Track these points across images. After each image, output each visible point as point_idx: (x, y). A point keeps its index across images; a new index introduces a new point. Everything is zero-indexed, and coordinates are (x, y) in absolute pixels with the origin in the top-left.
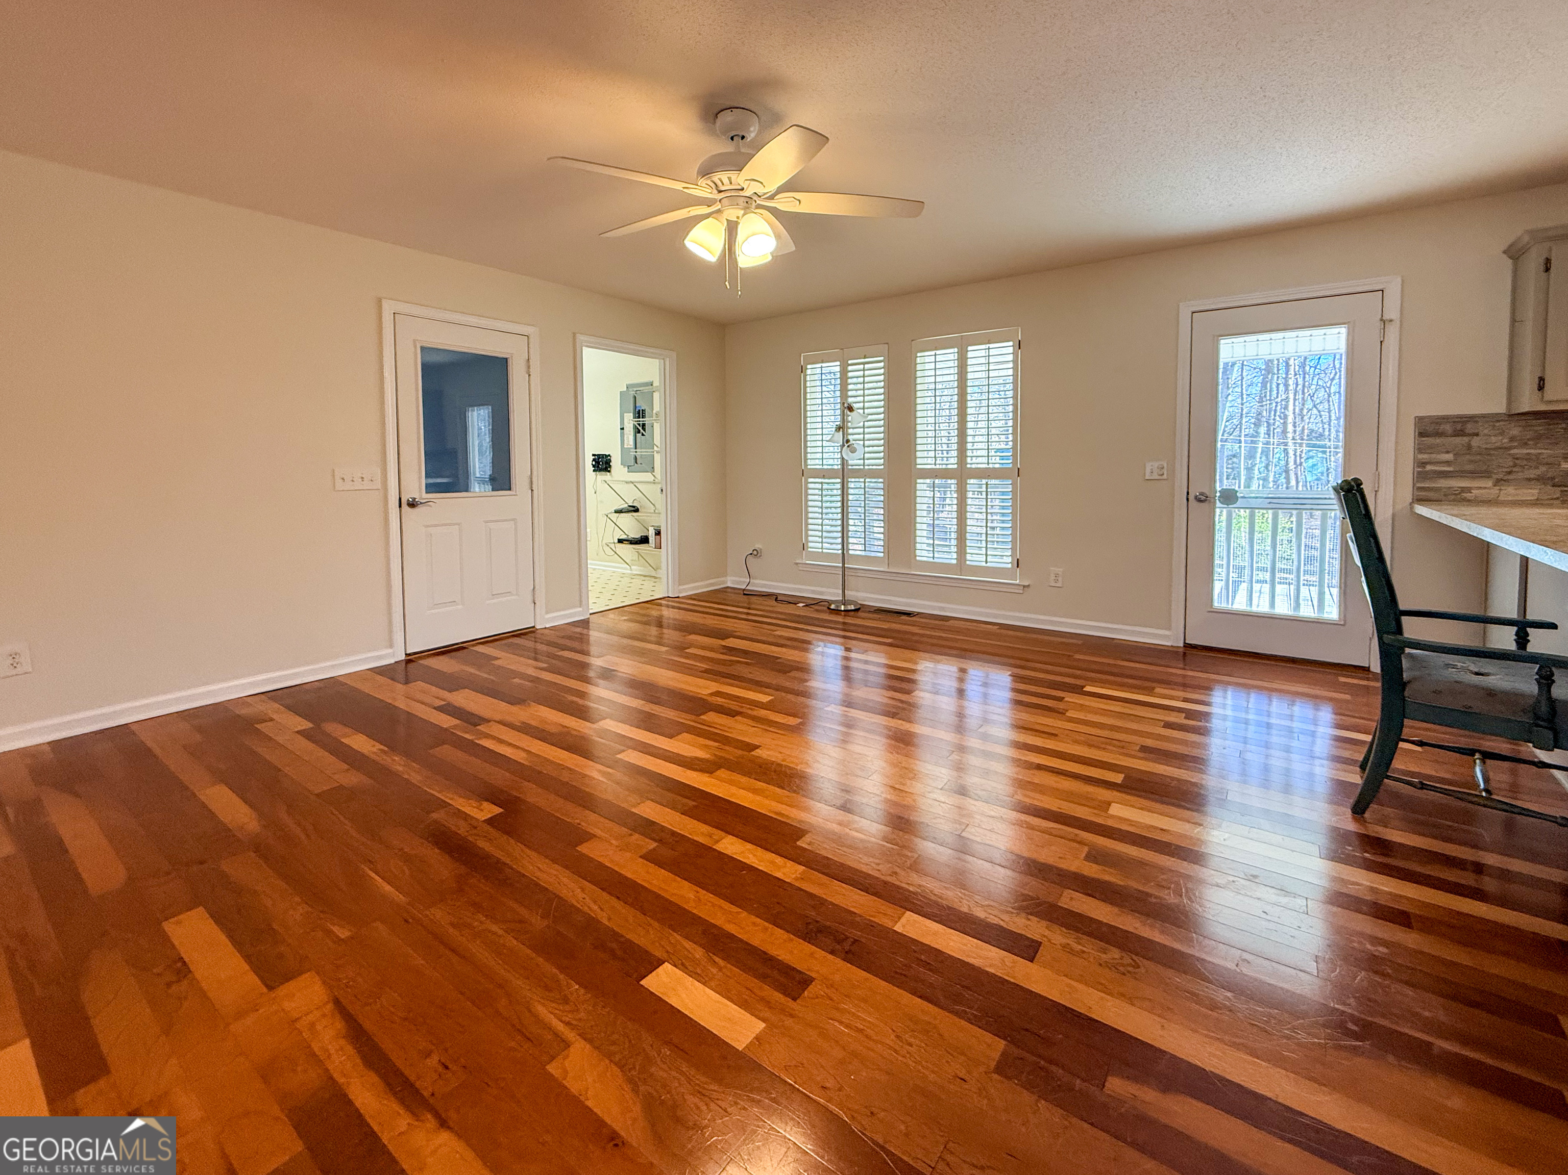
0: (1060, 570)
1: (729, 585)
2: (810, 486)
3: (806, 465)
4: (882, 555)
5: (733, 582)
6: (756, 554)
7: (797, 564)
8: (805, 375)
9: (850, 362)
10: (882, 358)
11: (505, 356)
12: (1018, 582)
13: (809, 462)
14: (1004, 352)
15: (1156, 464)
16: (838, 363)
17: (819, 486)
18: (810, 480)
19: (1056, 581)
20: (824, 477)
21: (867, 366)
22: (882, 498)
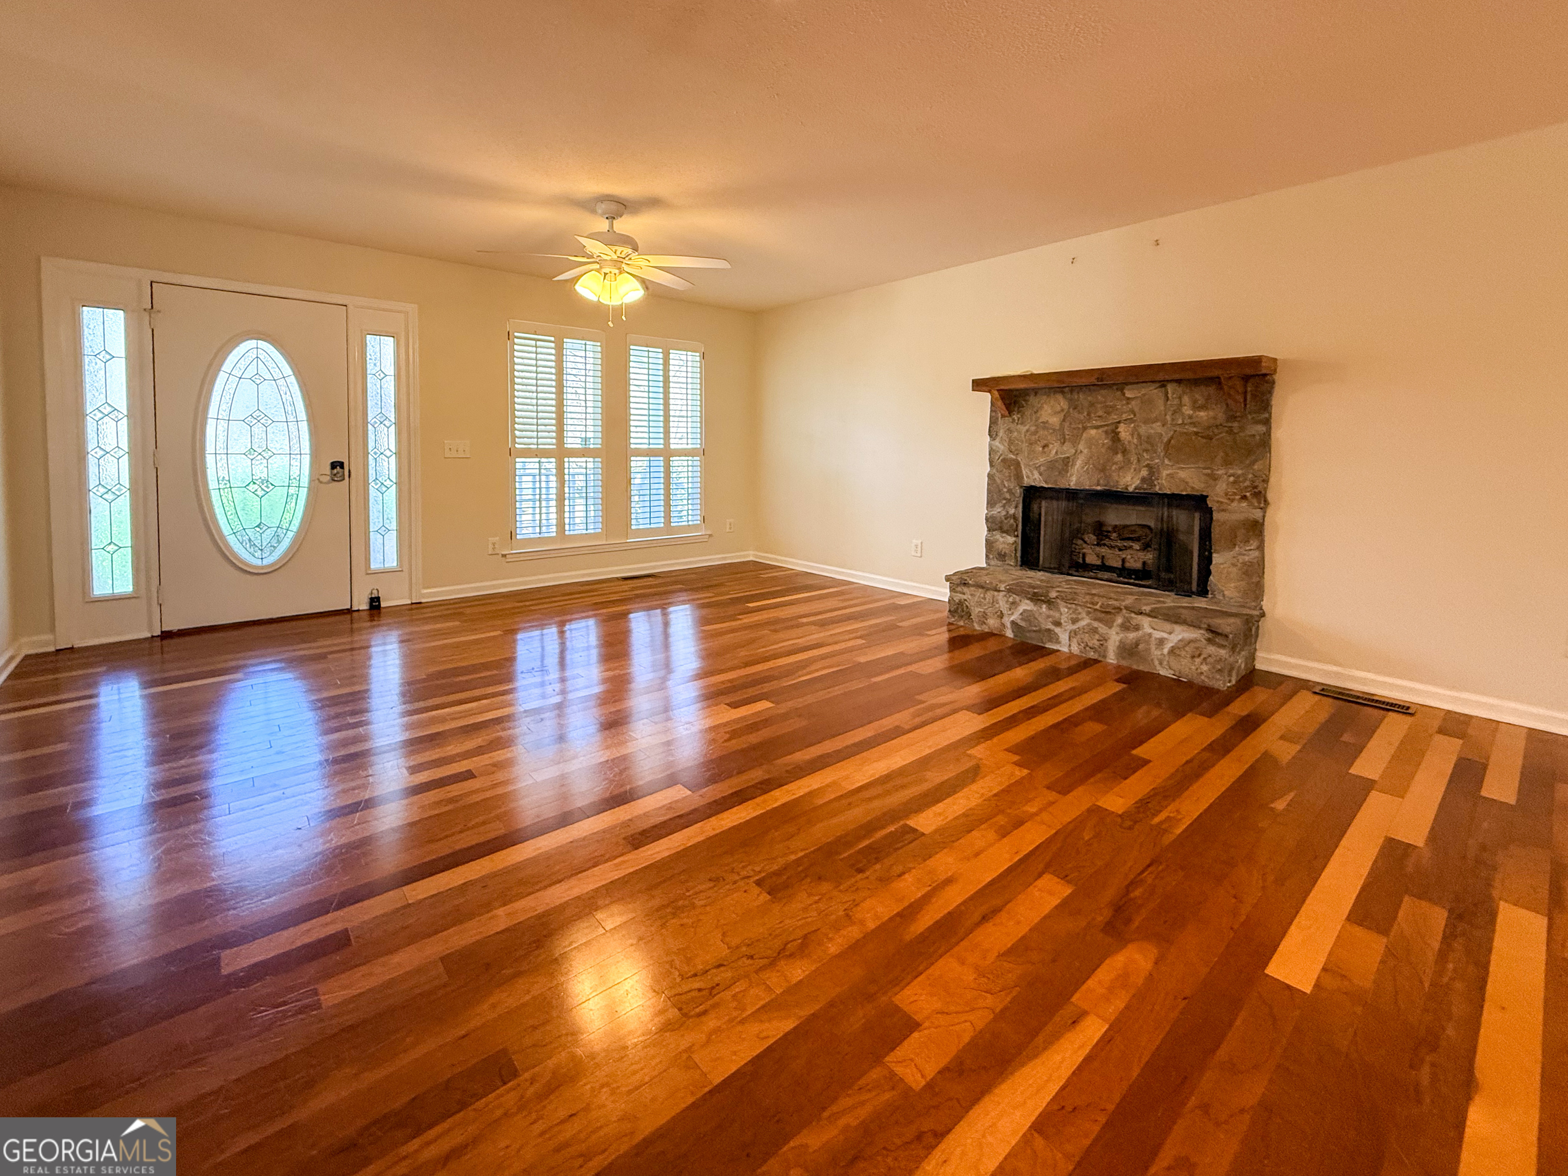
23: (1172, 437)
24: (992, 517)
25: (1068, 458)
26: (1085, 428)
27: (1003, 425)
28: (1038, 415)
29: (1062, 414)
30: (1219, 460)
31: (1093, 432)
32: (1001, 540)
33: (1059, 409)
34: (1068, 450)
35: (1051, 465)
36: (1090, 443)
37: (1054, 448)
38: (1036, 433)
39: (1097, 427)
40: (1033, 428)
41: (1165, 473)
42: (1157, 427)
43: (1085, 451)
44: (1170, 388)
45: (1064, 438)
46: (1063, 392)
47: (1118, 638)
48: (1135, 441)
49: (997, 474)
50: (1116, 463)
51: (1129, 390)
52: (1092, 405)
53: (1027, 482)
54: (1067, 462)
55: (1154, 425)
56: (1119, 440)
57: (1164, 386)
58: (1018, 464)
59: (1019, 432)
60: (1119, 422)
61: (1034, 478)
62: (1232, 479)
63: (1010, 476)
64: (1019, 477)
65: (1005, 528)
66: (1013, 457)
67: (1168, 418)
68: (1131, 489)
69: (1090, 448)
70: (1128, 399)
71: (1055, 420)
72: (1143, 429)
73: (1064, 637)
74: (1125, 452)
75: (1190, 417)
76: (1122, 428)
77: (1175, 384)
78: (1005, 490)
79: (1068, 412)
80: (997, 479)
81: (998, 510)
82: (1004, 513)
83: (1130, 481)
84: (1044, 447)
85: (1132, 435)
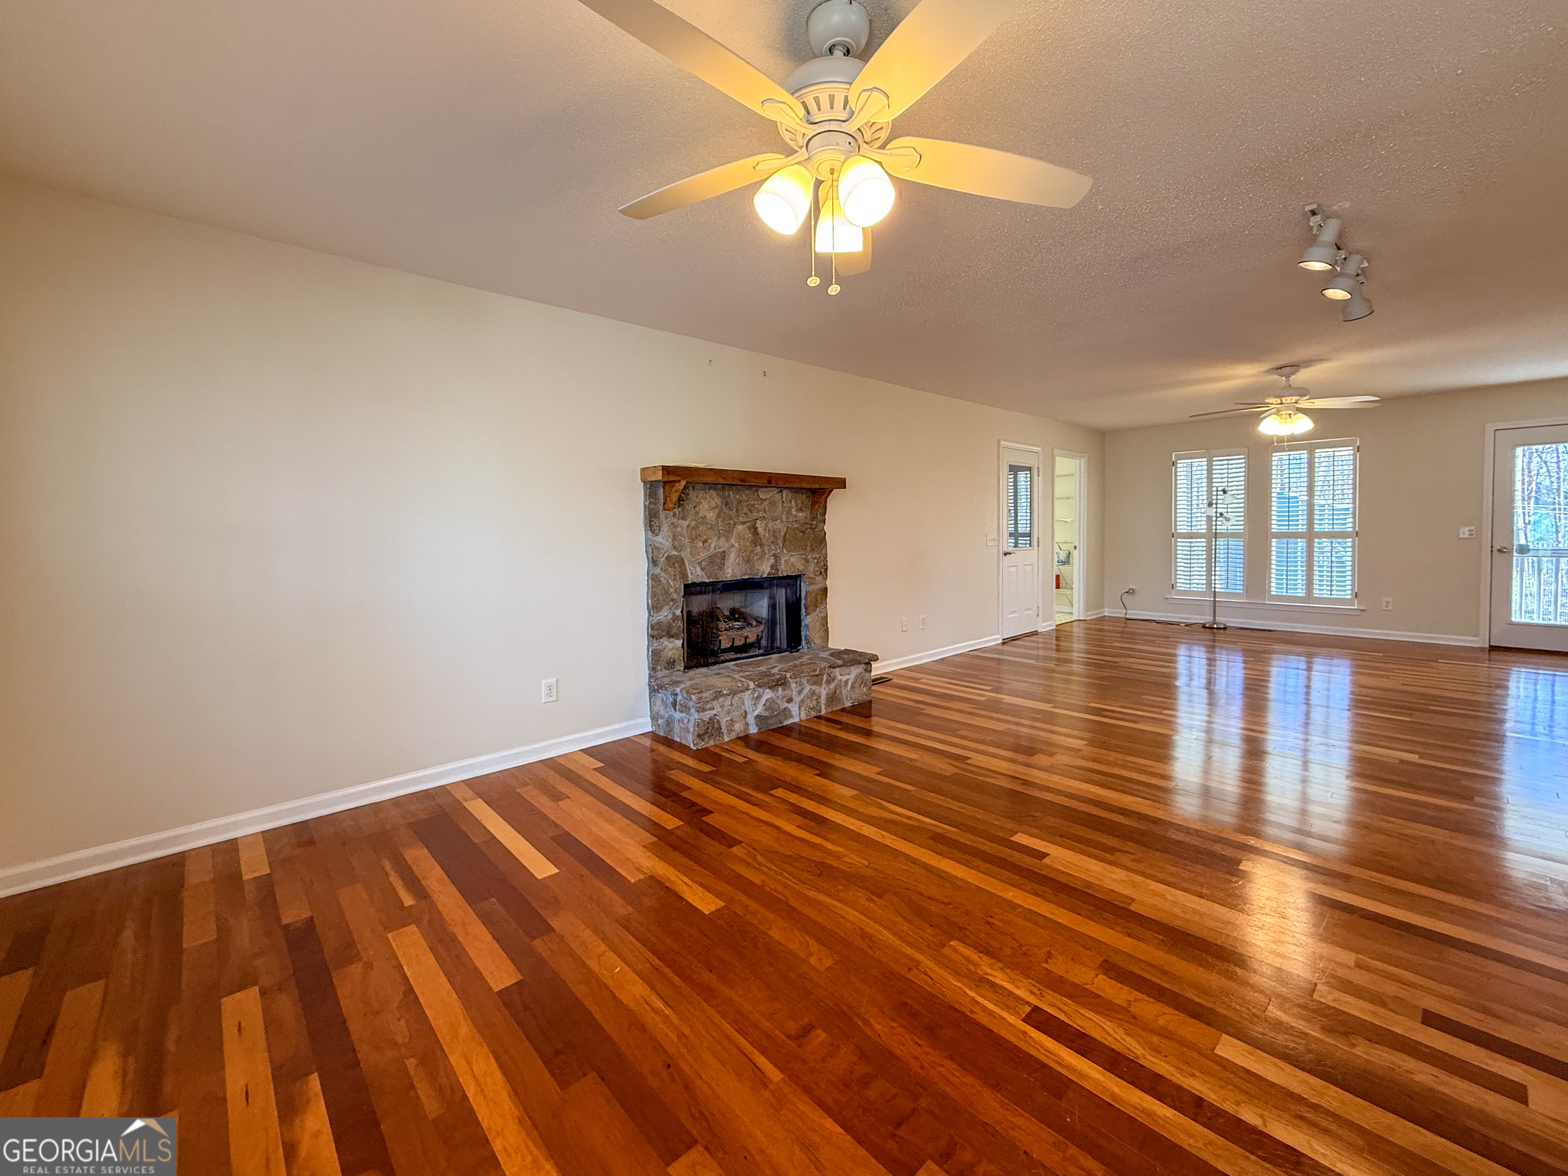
0: (1390, 599)
1: (1106, 614)
2: (1178, 544)
3: (1176, 529)
4: (1241, 591)
5: (1109, 612)
6: (1131, 592)
7: (1167, 598)
8: (1176, 468)
9: (1214, 459)
10: (1243, 456)
11: (1029, 466)
12: (1356, 607)
13: (1178, 527)
14: (1345, 454)
15: (1467, 529)
16: (1205, 459)
17: (1189, 544)
18: (1179, 540)
19: (1387, 606)
20: (1191, 538)
21: (1230, 462)
22: (1242, 552)
23: (786, 532)
24: (659, 623)
25: (725, 551)
26: (735, 524)
27: (665, 521)
28: (697, 509)
29: (717, 511)
30: (808, 548)
31: (740, 527)
32: (671, 646)
33: (714, 505)
34: (723, 544)
35: (711, 560)
36: (740, 538)
37: (713, 543)
38: (696, 528)
39: (744, 523)
40: (693, 523)
41: (783, 560)
42: (778, 525)
43: (736, 545)
44: (785, 492)
45: (719, 533)
46: (715, 489)
47: (825, 692)
48: (767, 535)
49: (663, 574)
50: (756, 555)
51: (762, 492)
52: (739, 502)
53: (691, 579)
54: (724, 556)
55: (776, 522)
56: (758, 534)
57: (781, 492)
58: (682, 562)
59: (682, 527)
60: (757, 519)
61: (696, 574)
62: (816, 561)
63: (675, 575)
64: (684, 574)
65: (674, 631)
66: (676, 553)
67: (784, 518)
68: (765, 575)
69: (739, 542)
70: (762, 499)
71: (711, 516)
72: (770, 525)
73: (794, 708)
74: (762, 545)
75: (795, 516)
76: (759, 524)
77: (788, 491)
78: (672, 590)
79: (721, 508)
80: (662, 579)
81: (665, 615)
82: (670, 616)
83: (764, 569)
84: (704, 542)
85: (765, 530)
